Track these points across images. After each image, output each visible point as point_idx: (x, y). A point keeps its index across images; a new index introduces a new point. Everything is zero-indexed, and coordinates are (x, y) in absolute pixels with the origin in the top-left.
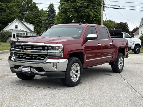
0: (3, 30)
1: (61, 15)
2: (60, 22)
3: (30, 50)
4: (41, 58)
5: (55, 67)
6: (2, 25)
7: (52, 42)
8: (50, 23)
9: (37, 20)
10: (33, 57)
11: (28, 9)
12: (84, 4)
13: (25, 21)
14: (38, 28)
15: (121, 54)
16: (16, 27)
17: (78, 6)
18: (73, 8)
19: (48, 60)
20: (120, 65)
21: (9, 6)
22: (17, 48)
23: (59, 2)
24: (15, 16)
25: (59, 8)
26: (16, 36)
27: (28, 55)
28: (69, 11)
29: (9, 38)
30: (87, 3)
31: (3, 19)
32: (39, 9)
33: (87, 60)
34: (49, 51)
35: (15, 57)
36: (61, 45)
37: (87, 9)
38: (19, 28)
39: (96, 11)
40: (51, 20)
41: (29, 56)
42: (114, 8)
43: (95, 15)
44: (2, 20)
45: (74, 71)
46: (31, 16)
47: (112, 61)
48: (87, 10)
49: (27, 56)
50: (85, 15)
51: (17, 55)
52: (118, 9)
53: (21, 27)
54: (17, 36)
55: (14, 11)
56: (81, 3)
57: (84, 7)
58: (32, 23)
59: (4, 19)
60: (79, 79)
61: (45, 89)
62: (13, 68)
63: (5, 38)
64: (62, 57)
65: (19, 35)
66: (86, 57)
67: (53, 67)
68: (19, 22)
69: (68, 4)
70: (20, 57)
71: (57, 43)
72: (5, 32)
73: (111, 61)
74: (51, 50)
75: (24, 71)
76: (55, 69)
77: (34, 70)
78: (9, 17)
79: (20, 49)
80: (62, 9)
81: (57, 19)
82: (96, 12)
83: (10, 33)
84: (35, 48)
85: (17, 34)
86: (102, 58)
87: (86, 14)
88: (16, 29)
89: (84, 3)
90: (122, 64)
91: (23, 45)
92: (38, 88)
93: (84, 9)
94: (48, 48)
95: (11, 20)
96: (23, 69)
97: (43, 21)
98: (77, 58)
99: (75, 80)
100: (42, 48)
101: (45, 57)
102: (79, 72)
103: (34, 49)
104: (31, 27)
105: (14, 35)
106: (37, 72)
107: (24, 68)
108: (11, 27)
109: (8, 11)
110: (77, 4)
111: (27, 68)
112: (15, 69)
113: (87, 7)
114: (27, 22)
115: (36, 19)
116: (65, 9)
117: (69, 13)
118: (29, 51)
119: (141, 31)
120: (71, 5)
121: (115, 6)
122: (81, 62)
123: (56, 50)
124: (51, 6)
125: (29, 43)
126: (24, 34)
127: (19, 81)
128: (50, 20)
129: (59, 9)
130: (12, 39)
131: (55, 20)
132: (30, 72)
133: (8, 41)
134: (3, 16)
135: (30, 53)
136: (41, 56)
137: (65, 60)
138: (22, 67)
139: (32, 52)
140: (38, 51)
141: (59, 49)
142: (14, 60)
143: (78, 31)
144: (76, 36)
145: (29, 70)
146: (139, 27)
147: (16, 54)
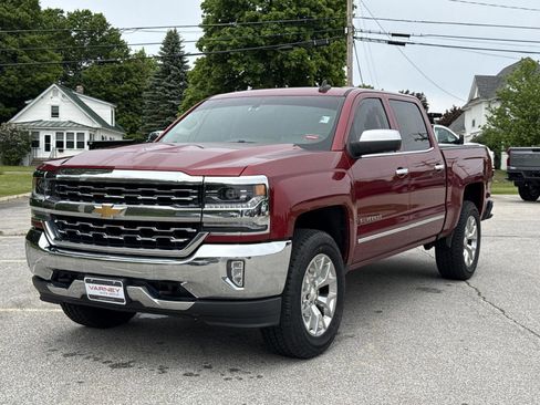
0: (10, 124)
1: (208, 68)
2: (207, 93)
3: (120, 201)
4: (174, 240)
5: (238, 279)
6: (7, 106)
7: (219, 165)
8: (169, 98)
9: (125, 89)
10: (137, 233)
11: (94, 53)
12: (285, 32)
13: (86, 92)
14: (128, 116)
15: (472, 206)
16: (55, 113)
17: (265, 39)
18: (250, 44)
19: (204, 246)
20: (468, 249)
21: (26, 40)
22: (64, 198)
23: (200, 26)
24: (50, 75)
25: (199, 46)
26: (53, 143)
27: (114, 226)
28: (236, 57)
29: (30, 150)
30: (296, 28)
31: (10, 88)
32: (131, 53)
33: (360, 241)
34: (207, 208)
35: (53, 237)
36: (262, 179)
37: (296, 49)
38: (64, 116)
39: (325, 54)
40: (173, 88)
41: (119, 232)
42: (390, 43)
43: (323, 67)
44: (6, 91)
45: (313, 292)
46: (104, 74)
47: (441, 236)
48: (296, 52)
49: (109, 231)
50: (288, 70)
51: (64, 227)
52: (403, 44)
53: (70, 113)
54: (60, 144)
55: (46, 57)
56: (275, 26)
57: (286, 41)
58: (108, 98)
59: (13, 85)
60: (332, 323)
61: (191, 375)
62: (49, 281)
63: (16, 150)
64: (268, 231)
65: (65, 141)
66: (356, 226)
67: (228, 280)
68: (63, 96)
69: (231, 32)
70: (79, 233)
71: (243, 171)
72: (15, 130)
73: (437, 235)
74: (214, 202)
75: (97, 297)
76: (237, 290)
77: (140, 293)
78: (28, 80)
79: (78, 198)
80: (211, 48)
81: (195, 84)
82: (327, 58)
83: (33, 133)
84: (143, 193)
85: (59, 135)
86: (412, 226)
87: (293, 64)
88: (55, 119)
89: (287, 29)
90: (474, 245)
91: (88, 182)
92: (162, 370)
93: (288, 46)
94: (202, 193)
95: (36, 90)
96: (92, 289)
97: (146, 90)
98: (325, 235)
99: (319, 329)
100: (177, 194)
101: (191, 236)
102: (333, 293)
103: (140, 197)
104: (106, 111)
105: (48, 139)
106: (156, 301)
107: (98, 286)
108: (36, 112)
109: (26, 57)
110: (263, 32)
111: (111, 284)
112: (56, 286)
113: (295, 41)
114: (91, 96)
115: (123, 86)
116: (222, 47)
117: (235, 63)
118: (118, 210)
119: (474, 122)
120: (241, 35)
121: (393, 35)
122: (340, 249)
123: (242, 202)
124: (172, 41)
125: (116, 174)
126: (81, 135)
127: (74, 334)
128: (170, 88)
129: (201, 50)
130: (42, 154)
131: (185, 87)
132: (122, 300)
133: (27, 162)
134: (9, 76)
135: (123, 217)
136: (172, 230)
137: (279, 247)
138: (88, 281)
139: (129, 212)
140: (157, 207)
141: (254, 199)
142: (51, 246)
143: (320, 118)
144: (313, 138)
145: (119, 293)
146: (466, 106)
147: (58, 222)
